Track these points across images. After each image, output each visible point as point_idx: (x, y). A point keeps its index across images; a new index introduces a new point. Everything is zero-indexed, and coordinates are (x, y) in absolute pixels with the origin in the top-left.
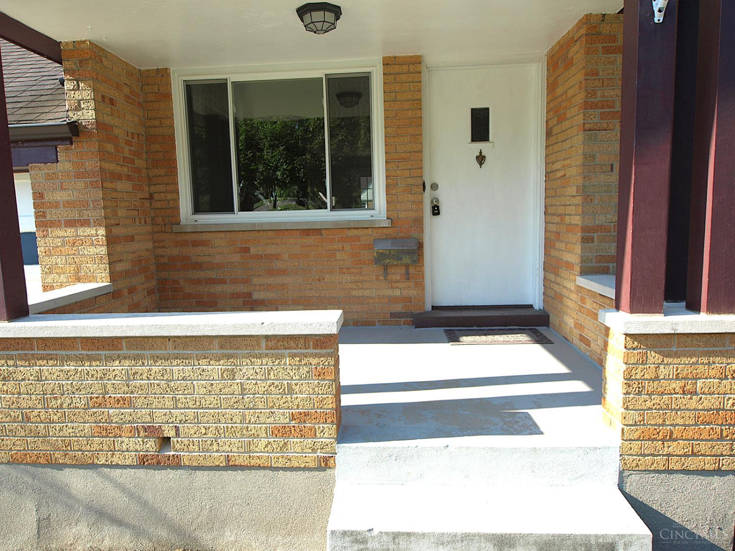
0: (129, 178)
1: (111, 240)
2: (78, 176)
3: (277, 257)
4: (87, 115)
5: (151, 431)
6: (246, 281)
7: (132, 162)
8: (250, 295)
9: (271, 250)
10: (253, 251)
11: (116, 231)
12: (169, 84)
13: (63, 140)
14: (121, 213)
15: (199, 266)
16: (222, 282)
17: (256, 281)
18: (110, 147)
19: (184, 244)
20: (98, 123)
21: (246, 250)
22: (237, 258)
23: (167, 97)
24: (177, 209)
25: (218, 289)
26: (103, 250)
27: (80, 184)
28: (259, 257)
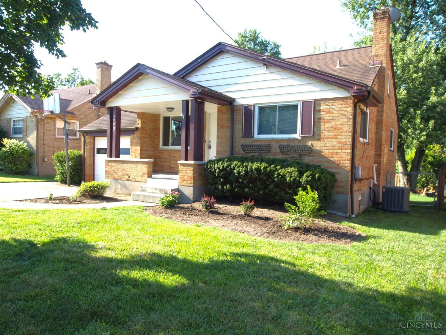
0: (148, 138)
1: (141, 150)
2: (137, 137)
3: (175, 157)
4: (139, 126)
5: (128, 175)
6: (170, 162)
7: (150, 134)
8: (170, 165)
9: (175, 155)
10: (172, 155)
11: (143, 148)
12: (160, 118)
13: (135, 130)
14: (145, 145)
15: (162, 158)
16: (165, 162)
17: (172, 162)
18: (144, 132)
19: (160, 153)
20: (141, 127)
21: (170, 155)
22: (168, 157)
23: (159, 120)
24: (159, 145)
25: (165, 163)
26: (139, 152)
27: (137, 139)
28: (173, 157)
